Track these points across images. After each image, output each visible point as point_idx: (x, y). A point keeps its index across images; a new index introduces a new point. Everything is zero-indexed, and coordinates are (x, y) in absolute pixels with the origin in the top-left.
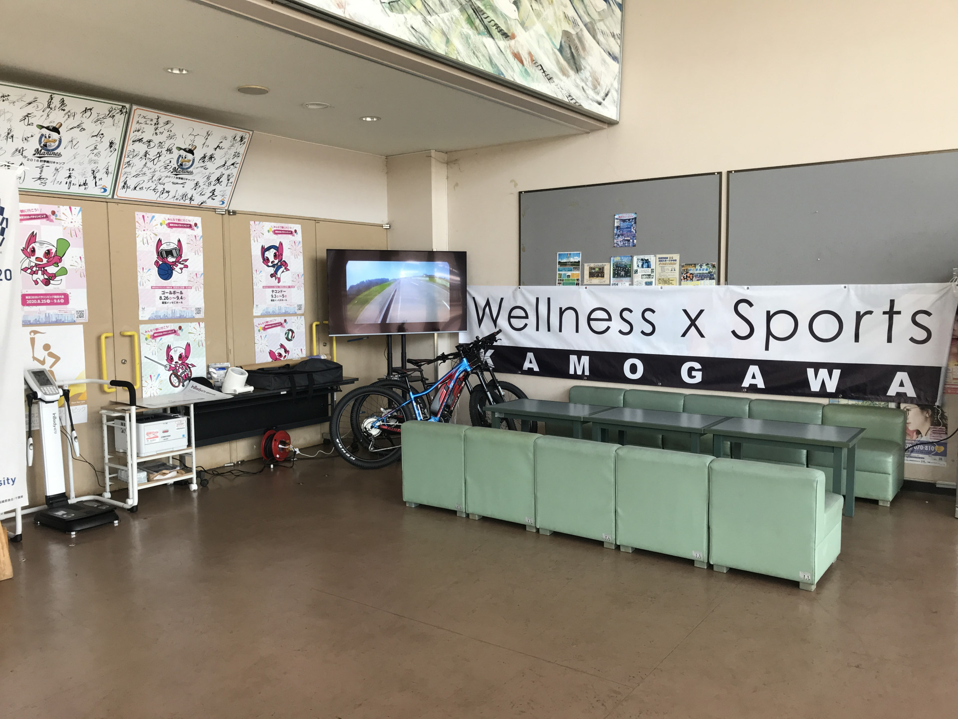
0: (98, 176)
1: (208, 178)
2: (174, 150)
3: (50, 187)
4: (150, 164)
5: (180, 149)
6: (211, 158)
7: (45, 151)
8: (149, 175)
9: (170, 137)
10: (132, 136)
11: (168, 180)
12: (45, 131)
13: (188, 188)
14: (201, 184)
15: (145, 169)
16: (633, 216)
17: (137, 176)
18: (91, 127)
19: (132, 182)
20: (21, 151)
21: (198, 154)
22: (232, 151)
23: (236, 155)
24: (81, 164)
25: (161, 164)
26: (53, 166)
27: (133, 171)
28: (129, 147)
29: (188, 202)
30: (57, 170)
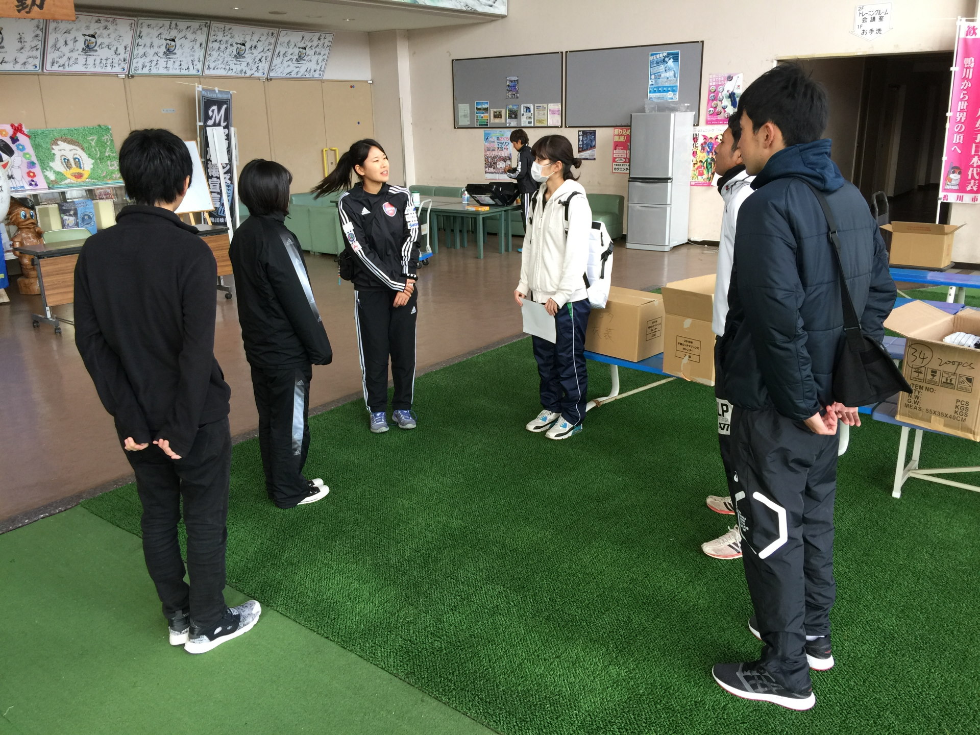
0: (194, 63)
1: (254, 60)
2: (234, 44)
3: (171, 72)
4: (221, 54)
5: (237, 44)
6: (255, 47)
7: (169, 52)
8: (221, 61)
9: (232, 37)
10: (212, 38)
11: (231, 62)
12: (168, 41)
13: (243, 66)
14: (250, 63)
15: (219, 57)
16: (517, 79)
17: (214, 61)
18: (190, 36)
19: (212, 65)
20: (157, 53)
21: (248, 45)
22: (267, 42)
23: (270, 44)
24: (186, 57)
25: (227, 53)
26: (172, 60)
27: (212, 59)
28: (210, 45)
29: (243, 75)
30: (174, 62)
